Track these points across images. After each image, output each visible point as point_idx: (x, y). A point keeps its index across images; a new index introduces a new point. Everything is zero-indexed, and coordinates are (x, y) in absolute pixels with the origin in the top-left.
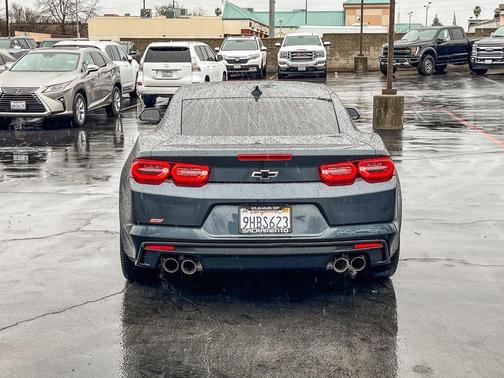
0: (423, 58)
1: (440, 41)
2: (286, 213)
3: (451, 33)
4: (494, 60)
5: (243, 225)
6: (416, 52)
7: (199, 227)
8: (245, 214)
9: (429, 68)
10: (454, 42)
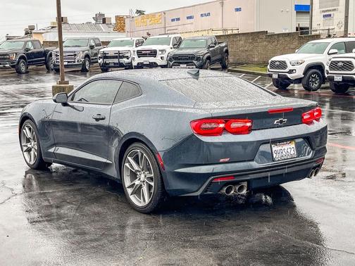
0: (19, 62)
1: (27, 50)
2: (293, 145)
3: (33, 44)
4: (68, 62)
5: (275, 155)
6: (14, 57)
7: (253, 160)
8: (275, 148)
9: (23, 69)
10: (35, 51)
